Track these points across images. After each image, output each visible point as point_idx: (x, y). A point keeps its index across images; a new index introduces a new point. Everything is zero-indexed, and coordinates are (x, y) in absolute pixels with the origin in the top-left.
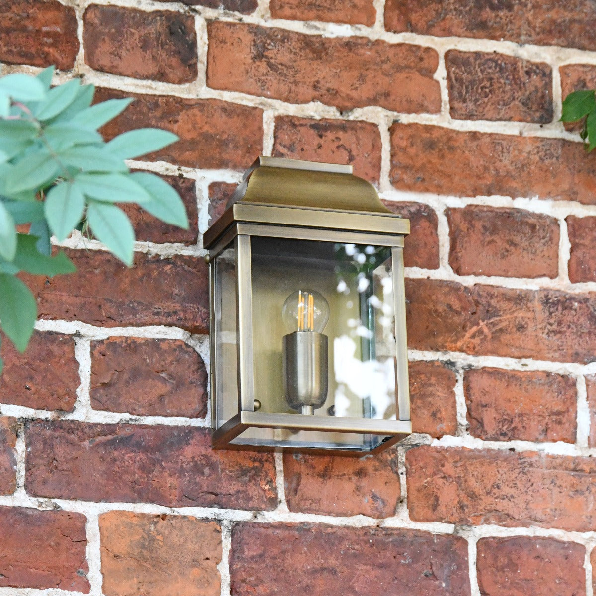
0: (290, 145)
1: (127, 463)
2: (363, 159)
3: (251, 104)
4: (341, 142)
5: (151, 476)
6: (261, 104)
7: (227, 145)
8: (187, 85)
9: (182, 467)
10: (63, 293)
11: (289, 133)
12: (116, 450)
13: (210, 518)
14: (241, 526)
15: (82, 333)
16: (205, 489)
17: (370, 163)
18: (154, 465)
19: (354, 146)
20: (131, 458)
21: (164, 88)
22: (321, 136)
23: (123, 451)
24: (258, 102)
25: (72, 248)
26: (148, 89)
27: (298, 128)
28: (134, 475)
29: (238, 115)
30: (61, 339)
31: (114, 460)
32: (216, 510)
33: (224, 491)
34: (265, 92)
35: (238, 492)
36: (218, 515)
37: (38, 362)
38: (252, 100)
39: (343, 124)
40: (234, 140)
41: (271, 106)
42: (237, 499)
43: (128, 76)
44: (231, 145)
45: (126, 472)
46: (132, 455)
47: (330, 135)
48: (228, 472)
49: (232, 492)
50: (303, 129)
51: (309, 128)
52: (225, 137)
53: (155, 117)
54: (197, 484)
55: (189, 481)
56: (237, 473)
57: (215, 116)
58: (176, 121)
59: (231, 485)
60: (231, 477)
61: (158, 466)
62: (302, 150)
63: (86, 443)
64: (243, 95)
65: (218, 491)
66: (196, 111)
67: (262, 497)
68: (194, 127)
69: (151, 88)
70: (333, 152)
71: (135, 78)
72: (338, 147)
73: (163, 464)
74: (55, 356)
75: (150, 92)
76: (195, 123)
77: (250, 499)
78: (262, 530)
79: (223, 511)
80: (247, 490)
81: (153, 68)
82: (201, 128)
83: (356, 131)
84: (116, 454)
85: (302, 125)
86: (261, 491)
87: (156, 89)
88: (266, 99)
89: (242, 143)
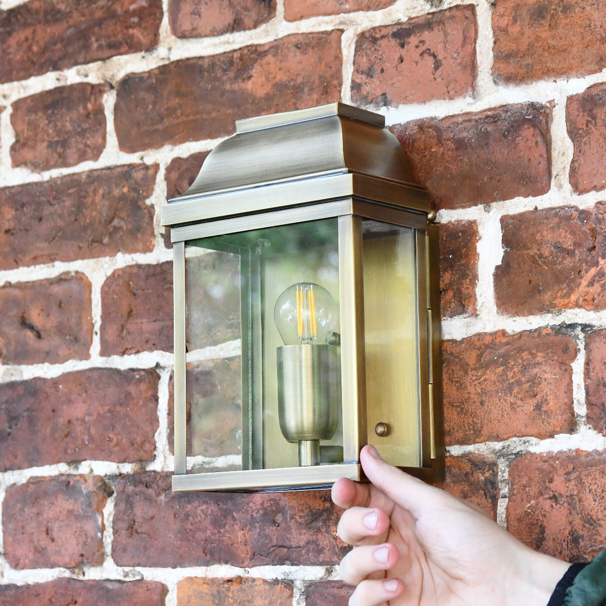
0: (370, 69)
1: (199, 517)
2: (451, 61)
3: (329, 28)
4: (426, 46)
5: (222, 531)
6: (341, 23)
7: (303, 89)
8: (263, 27)
9: (252, 516)
10: (145, 320)
11: (369, 52)
12: (189, 503)
13: (280, 579)
14: (313, 587)
15: (162, 364)
16: (275, 542)
17: (460, 64)
18: (225, 517)
19: (440, 46)
20: (202, 511)
21: (241, 39)
22: (403, 46)
23: (196, 504)
24: (338, 21)
25: (155, 263)
26: (226, 45)
27: (379, 42)
28: (206, 531)
29: (313, 48)
30: (138, 376)
31: (187, 516)
32: (286, 568)
33: (294, 544)
34: (343, 6)
35: (308, 543)
36: (288, 575)
37: (118, 408)
38: (332, 22)
39: (429, 20)
40: (308, 82)
41: (352, 22)
42: (308, 552)
43: (206, 36)
44: (306, 89)
45: (199, 530)
46: (204, 507)
47: (413, 40)
48: (298, 518)
49: (302, 544)
50: (383, 42)
51: (390, 38)
52: (300, 80)
53: (230, 79)
54: (266, 536)
55: (259, 534)
56: (307, 518)
57: (289, 58)
58: (250, 78)
59: (301, 534)
60: (301, 524)
61: (229, 518)
62: (382, 71)
63: (162, 497)
64: (321, 18)
65: (288, 544)
66: (269, 58)
67: (334, 547)
68: (267, 79)
69: (228, 43)
70: (417, 63)
71: (214, 36)
72: (421, 55)
73: (235, 514)
74: (133, 399)
75: (229, 48)
76: (269, 74)
77: (320, 551)
78: (336, 591)
79: (294, 568)
80: (317, 540)
81: (229, 18)
82: (275, 77)
83: (444, 24)
84: (189, 507)
85: (383, 37)
86: (332, 540)
87: (233, 42)
88: (346, 15)
89: (317, 83)
